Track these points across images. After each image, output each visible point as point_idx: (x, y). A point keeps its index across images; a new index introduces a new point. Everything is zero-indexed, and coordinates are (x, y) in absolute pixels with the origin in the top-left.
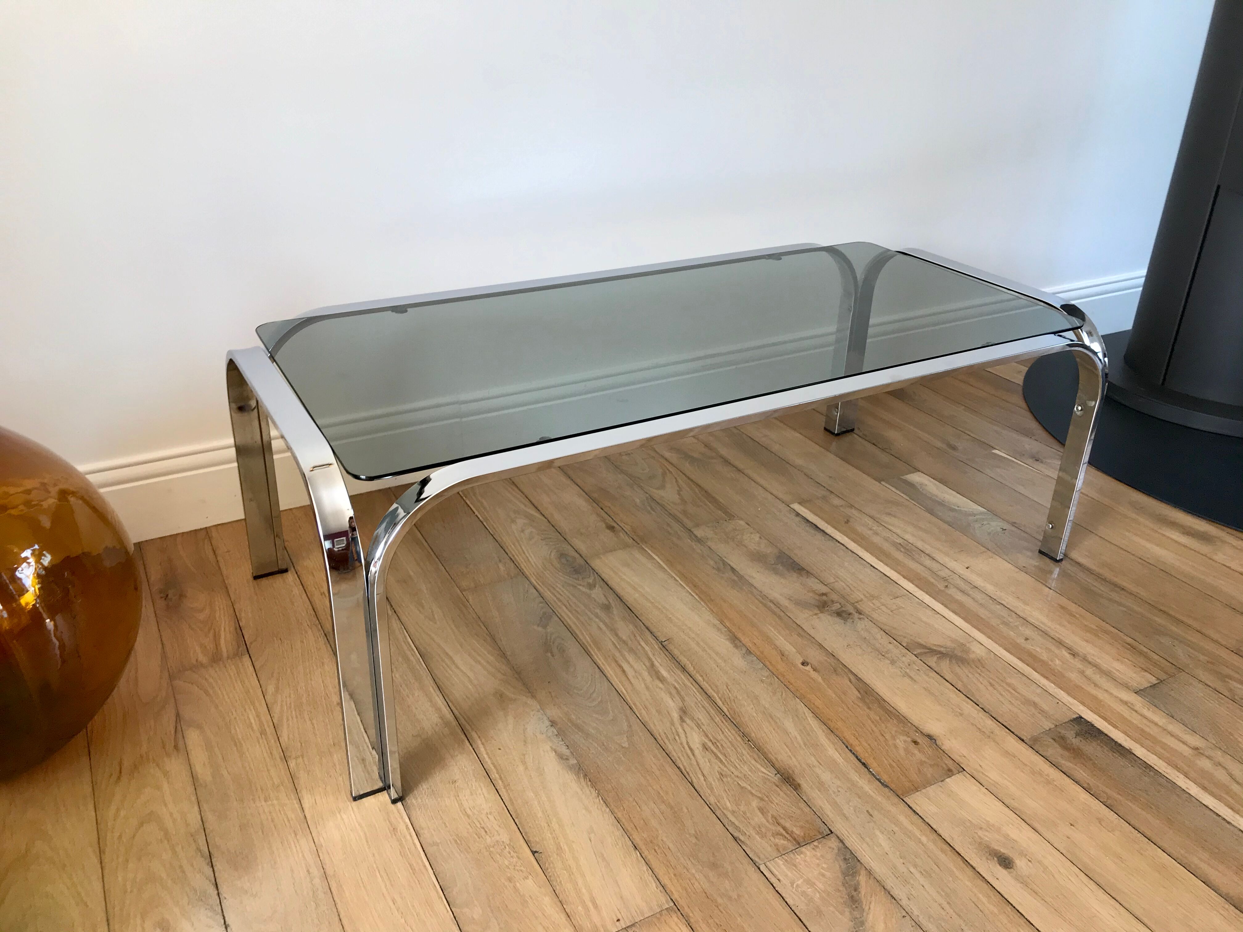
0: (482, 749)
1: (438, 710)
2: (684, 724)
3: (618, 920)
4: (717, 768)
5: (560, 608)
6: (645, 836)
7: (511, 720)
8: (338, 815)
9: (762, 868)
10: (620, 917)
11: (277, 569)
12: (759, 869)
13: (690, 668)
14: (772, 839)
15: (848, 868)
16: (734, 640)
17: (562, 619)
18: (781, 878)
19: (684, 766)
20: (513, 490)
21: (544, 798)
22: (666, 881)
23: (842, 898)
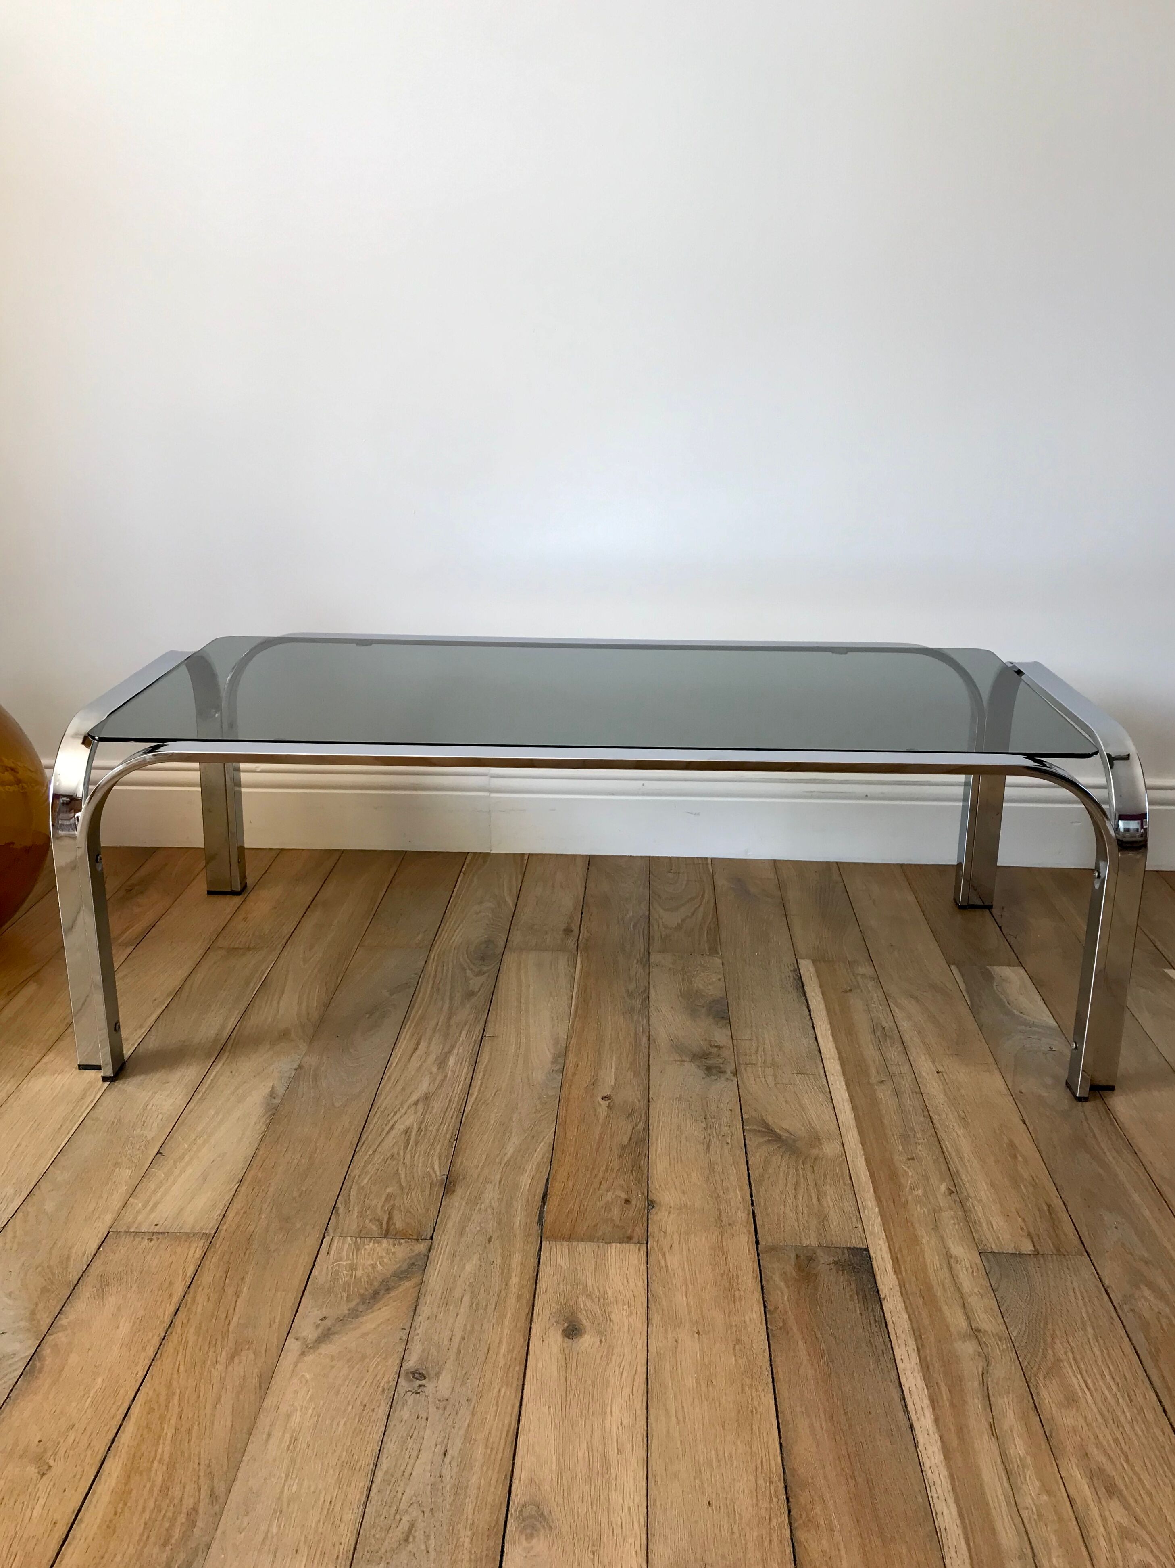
0: (218, 1068)
1: (223, 1027)
2: (413, 1108)
3: (156, 1225)
4: (395, 1150)
5: (428, 982)
6: (260, 1175)
7: (271, 1053)
8: (56, 1075)
9: (327, 1240)
10: (161, 1223)
11: (229, 890)
12: (324, 1237)
13: (481, 1067)
14: (367, 1221)
15: (406, 1271)
16: (562, 1056)
17: (416, 993)
18: (332, 1253)
19: (367, 1139)
20: (517, 879)
21: (218, 1119)
22: (231, 1214)
23: (366, 1289)
